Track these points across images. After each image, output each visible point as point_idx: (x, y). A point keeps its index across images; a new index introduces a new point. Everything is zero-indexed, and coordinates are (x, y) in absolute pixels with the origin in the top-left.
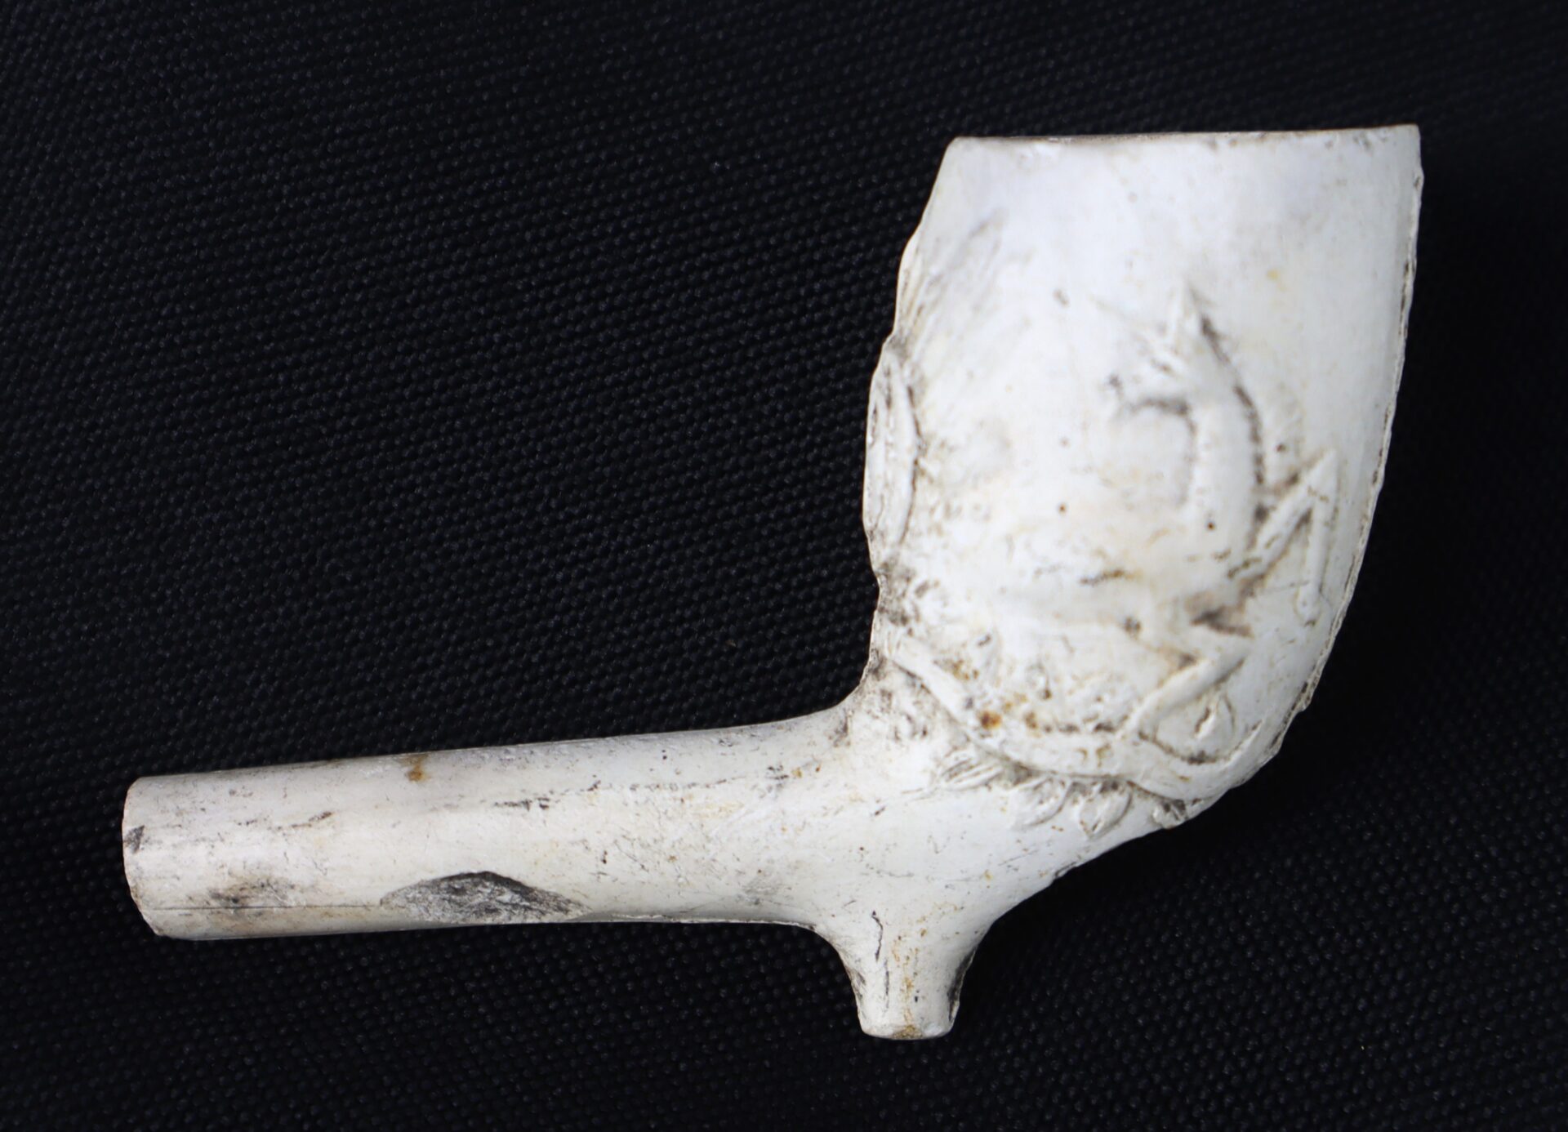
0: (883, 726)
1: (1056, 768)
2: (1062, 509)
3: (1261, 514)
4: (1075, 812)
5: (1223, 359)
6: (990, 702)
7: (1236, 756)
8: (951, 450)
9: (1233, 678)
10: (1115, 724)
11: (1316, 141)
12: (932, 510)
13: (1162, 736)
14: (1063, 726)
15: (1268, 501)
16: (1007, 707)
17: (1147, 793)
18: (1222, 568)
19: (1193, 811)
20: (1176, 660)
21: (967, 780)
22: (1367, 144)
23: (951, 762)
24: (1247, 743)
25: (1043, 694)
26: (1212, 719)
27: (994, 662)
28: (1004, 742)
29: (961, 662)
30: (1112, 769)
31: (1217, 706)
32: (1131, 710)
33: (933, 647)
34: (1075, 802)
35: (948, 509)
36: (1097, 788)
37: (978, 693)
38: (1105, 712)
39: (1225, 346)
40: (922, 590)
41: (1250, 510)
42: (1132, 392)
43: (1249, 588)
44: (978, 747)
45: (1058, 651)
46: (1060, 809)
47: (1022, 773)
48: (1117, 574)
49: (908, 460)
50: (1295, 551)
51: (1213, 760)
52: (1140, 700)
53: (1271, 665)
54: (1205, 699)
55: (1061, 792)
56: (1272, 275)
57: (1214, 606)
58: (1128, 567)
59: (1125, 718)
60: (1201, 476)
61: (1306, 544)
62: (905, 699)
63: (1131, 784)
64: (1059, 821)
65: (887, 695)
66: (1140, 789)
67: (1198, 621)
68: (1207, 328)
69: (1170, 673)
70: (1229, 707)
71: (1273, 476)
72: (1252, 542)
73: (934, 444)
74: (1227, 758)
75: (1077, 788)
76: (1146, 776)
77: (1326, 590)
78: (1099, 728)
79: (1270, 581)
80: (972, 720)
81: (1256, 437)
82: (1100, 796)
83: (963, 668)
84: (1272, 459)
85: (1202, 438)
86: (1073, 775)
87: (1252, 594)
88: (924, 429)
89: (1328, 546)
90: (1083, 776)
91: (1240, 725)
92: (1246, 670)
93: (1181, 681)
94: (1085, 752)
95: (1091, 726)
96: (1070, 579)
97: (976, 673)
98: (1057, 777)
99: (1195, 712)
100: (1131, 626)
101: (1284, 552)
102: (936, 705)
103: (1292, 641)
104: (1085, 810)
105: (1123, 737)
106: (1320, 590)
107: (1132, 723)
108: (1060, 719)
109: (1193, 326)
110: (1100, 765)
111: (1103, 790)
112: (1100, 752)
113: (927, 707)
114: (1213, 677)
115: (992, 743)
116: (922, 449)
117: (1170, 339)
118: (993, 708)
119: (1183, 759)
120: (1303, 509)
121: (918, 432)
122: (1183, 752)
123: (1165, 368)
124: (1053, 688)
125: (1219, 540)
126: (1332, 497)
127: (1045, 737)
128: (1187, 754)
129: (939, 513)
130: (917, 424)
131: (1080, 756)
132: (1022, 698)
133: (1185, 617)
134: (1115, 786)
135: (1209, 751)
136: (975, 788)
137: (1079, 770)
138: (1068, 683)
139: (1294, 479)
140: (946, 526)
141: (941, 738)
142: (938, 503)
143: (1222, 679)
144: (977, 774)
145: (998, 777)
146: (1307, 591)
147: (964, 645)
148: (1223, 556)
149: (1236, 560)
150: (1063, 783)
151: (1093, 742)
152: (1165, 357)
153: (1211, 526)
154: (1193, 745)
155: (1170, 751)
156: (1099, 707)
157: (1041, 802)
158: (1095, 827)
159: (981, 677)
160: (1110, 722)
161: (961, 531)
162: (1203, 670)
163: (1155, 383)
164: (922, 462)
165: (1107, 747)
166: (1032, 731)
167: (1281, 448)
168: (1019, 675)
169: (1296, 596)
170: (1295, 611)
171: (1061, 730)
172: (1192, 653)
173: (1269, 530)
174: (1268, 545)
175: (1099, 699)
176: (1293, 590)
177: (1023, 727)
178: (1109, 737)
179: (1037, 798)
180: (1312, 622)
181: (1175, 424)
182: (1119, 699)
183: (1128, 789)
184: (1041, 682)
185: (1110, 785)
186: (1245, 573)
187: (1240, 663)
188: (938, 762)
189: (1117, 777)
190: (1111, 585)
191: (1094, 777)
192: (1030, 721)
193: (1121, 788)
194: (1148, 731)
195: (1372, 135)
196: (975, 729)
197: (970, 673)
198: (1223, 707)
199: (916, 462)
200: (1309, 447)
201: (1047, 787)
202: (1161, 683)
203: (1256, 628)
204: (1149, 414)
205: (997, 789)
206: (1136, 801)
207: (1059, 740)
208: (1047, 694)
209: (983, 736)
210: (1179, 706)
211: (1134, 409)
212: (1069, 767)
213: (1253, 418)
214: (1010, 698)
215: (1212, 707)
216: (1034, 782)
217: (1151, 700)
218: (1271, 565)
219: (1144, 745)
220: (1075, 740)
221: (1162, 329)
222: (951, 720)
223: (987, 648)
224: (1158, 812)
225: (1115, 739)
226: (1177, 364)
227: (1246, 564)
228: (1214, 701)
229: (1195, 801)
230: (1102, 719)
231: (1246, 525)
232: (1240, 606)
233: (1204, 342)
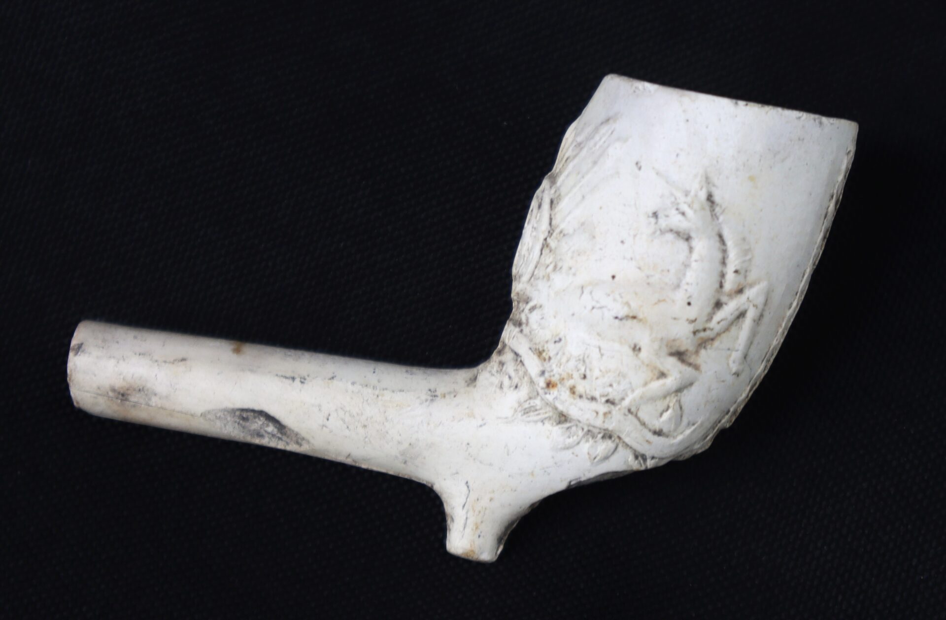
0: (495, 380)
1: (581, 419)
2: (613, 277)
3: (718, 305)
4: (585, 447)
5: (714, 216)
6: (554, 376)
7: (680, 438)
8: (564, 235)
9: (685, 391)
10: (616, 401)
11: (792, 115)
12: (548, 266)
13: (640, 414)
14: (589, 397)
15: (724, 299)
16: (562, 380)
17: (627, 446)
18: (691, 328)
19: (650, 464)
20: (656, 373)
21: (533, 416)
22: (821, 123)
23: (526, 405)
24: (688, 432)
25: (582, 376)
26: (670, 411)
27: (560, 353)
28: (556, 398)
29: (544, 351)
30: (611, 425)
31: (674, 405)
32: (627, 395)
33: (531, 340)
34: (587, 441)
35: (555, 267)
36: (600, 436)
37: (548, 369)
38: (613, 394)
39: (718, 210)
40: (533, 309)
41: (713, 301)
42: (663, 223)
43: (703, 344)
44: (542, 399)
45: (595, 354)
46: (578, 443)
47: (563, 418)
48: (634, 317)
49: (542, 238)
50: (734, 329)
51: (667, 436)
52: (633, 391)
53: (709, 391)
54: (668, 399)
55: (580, 433)
56: (752, 179)
57: (682, 349)
58: (641, 316)
59: (623, 399)
60: (690, 276)
61: (740, 328)
62: (510, 368)
63: (619, 438)
64: (577, 449)
65: (502, 364)
66: (624, 442)
67: (672, 354)
68: (710, 198)
69: (652, 380)
70: (681, 408)
71: (728, 286)
72: (710, 318)
73: (557, 231)
74: (674, 437)
75: (590, 433)
76: (628, 435)
77: (748, 359)
78: (607, 401)
79: (716, 343)
80: (542, 382)
81: (724, 263)
82: (601, 440)
83: (544, 354)
84: (730, 277)
85: (695, 256)
86: (589, 425)
87: (705, 348)
88: (554, 222)
89: (754, 334)
90: (594, 427)
91: (685, 421)
92: (694, 389)
93: (657, 386)
94: (597, 413)
95: (604, 399)
96: (609, 316)
97: (550, 358)
98: (580, 425)
99: (661, 405)
100: (636, 349)
101: (727, 329)
102: (526, 373)
103: (723, 381)
104: (592, 447)
105: (619, 409)
106: (745, 357)
107: (626, 403)
108: (588, 392)
109: (703, 195)
110: (604, 422)
111: (603, 437)
112: (605, 414)
113: (521, 373)
114: (674, 388)
115: (549, 397)
116: (550, 233)
117: (689, 199)
118: (554, 379)
119: (650, 430)
120: (742, 308)
121: (550, 224)
122: (650, 426)
123: (683, 214)
124: (588, 374)
125: (692, 312)
126: (760, 307)
127: (578, 399)
128: (653, 428)
129: (551, 267)
130: (551, 219)
131: (595, 414)
132: (571, 377)
133: (665, 350)
134: (610, 437)
135: (665, 430)
136: (536, 422)
137: (592, 422)
138: (597, 373)
139: (740, 291)
140: (552, 276)
141: (524, 392)
142: (551, 263)
143: (679, 390)
144: (539, 414)
145: (550, 418)
146: (736, 355)
147: (547, 342)
148: (693, 321)
149: (700, 326)
150: (583, 429)
151: (603, 408)
152: (684, 208)
153: (689, 304)
154: (657, 424)
155: (643, 424)
156: (610, 390)
157: (569, 437)
158: (595, 458)
159: (552, 361)
160: (614, 400)
161: (559, 280)
162: (670, 382)
163: (676, 221)
164: (548, 239)
165: (610, 412)
166: (572, 395)
167: (736, 272)
168: (572, 364)
169: (730, 356)
170: (728, 364)
171: (588, 399)
172: (665, 371)
173: (720, 315)
174: (719, 323)
175: (611, 385)
176: (729, 352)
177: (568, 392)
178: (612, 407)
179: (568, 433)
180: (737, 374)
181: (682, 245)
182: (622, 388)
183: (617, 440)
184: (582, 371)
185: (608, 435)
186: (702, 334)
187: (691, 384)
188: (520, 404)
189: (612, 431)
190: (630, 323)
191: (600, 429)
192: (572, 390)
193: (613, 439)
194: (633, 409)
195: (824, 120)
196: (542, 388)
197: (547, 357)
198: (677, 406)
199: (546, 239)
200: (752, 277)
201: (574, 429)
202: (646, 384)
203: (704, 367)
204: (670, 237)
205: (548, 425)
206: (620, 448)
207: (585, 404)
208: (585, 377)
209: (546, 393)
210: (653, 399)
211: (663, 232)
212: (588, 420)
213: (724, 251)
214: (564, 375)
215: (671, 405)
216: (568, 425)
217: (638, 392)
218: (718, 334)
219: (630, 416)
220: (593, 405)
221: (687, 194)
222: (532, 382)
223: (558, 345)
224: (631, 458)
225: (615, 410)
226: (690, 213)
227: (705, 330)
228: (672, 401)
229: (653, 458)
230: (611, 397)
231: (709, 309)
232: (697, 352)
233: (707, 205)
